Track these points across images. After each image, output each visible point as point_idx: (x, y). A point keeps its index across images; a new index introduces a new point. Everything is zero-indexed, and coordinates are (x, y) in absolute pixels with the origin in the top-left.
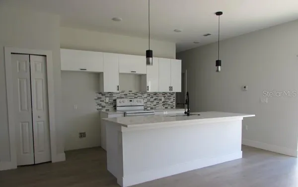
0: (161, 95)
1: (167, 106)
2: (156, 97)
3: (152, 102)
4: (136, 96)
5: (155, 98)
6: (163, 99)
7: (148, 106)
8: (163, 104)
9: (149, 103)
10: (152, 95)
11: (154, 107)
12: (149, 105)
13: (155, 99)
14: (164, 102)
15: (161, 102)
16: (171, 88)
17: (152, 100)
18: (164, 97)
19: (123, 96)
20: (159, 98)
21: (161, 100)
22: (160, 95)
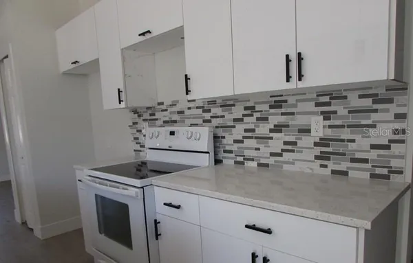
0: (310, 106)
1: (343, 166)
2: (283, 119)
3: (264, 139)
4: (207, 116)
5: (275, 120)
6: (319, 128)
7: (248, 153)
8: (318, 150)
9: (252, 143)
10: (266, 107)
11: (271, 161)
12: (253, 153)
13: (278, 129)
14: (323, 142)
15: (306, 141)
16: (295, 65)
17: (263, 129)
18: (327, 116)
19: (176, 117)
20: (300, 121)
21: (307, 131)
22: (302, 107)
